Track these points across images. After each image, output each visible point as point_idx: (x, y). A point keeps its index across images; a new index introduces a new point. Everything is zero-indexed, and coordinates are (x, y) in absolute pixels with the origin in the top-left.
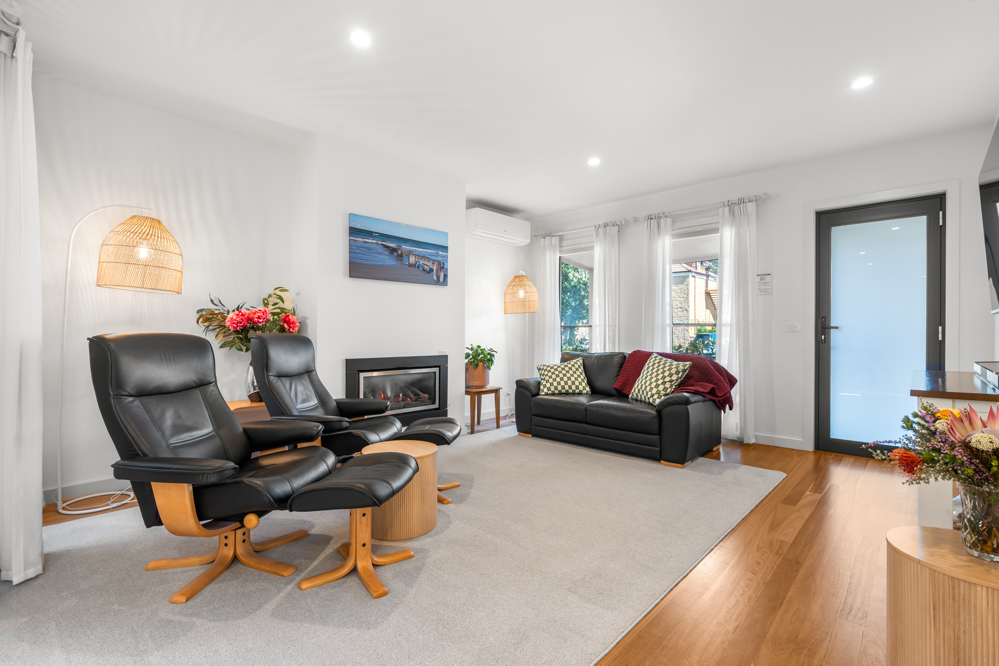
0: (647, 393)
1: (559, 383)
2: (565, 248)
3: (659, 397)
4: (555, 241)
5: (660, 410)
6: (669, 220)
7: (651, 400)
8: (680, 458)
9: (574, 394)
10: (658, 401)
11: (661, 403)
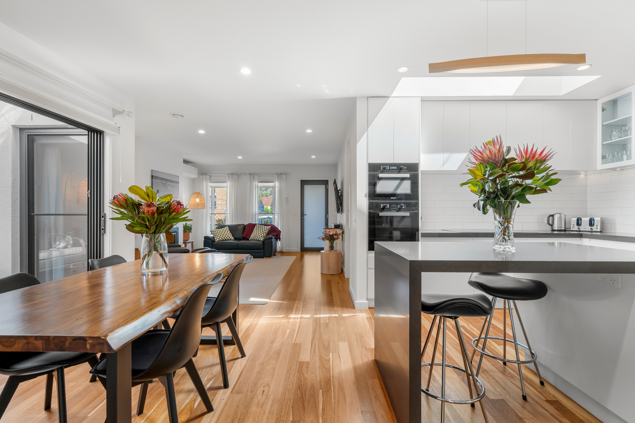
0: (258, 237)
1: (220, 237)
2: (212, 181)
3: (262, 238)
4: (208, 177)
5: (263, 242)
6: (257, 176)
7: (259, 239)
8: (270, 256)
9: (228, 240)
10: (262, 239)
11: (263, 240)
